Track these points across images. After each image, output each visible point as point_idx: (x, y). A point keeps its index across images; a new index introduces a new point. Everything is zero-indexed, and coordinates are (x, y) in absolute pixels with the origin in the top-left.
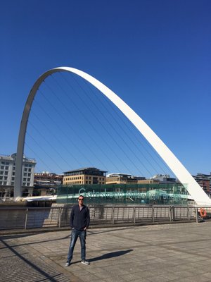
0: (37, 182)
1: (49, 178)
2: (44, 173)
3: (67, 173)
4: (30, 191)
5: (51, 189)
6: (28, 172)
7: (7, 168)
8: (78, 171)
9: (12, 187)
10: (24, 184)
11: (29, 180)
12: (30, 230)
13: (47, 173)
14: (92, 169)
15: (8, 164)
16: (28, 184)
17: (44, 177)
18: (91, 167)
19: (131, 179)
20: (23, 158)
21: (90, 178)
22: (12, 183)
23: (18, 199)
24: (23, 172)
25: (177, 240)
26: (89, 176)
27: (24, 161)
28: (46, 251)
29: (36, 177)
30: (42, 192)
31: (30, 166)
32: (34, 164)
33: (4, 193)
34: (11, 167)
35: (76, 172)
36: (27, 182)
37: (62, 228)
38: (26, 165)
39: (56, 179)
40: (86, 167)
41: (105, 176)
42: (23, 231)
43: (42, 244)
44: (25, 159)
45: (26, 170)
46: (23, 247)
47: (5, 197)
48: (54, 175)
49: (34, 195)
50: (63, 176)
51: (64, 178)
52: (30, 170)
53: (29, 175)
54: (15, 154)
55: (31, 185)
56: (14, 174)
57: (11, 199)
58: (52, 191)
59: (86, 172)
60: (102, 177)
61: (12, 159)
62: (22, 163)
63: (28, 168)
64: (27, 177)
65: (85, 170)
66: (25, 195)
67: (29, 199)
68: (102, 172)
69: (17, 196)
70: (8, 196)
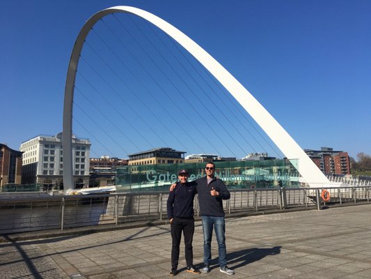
0: (94, 170)
1: (110, 164)
2: (103, 157)
3: (134, 157)
4: (86, 182)
5: (113, 178)
6: (80, 156)
7: (52, 152)
8: (147, 153)
9: (60, 177)
10: (77, 172)
11: (83, 166)
12: (70, 231)
13: (108, 157)
14: (165, 149)
15: (53, 146)
16: (83, 172)
17: (103, 163)
18: (165, 146)
19: (217, 160)
20: (71, 138)
21: (164, 161)
22: (61, 172)
23: (69, 192)
24: (74, 157)
25: (302, 236)
26: (162, 159)
27: (74, 142)
28: (87, 263)
29: (92, 163)
30: (101, 182)
31: (84, 148)
32: (89, 146)
33: (51, 186)
34: (57, 151)
35: (145, 154)
36: (80, 169)
37: (121, 226)
38: (78, 148)
39: (119, 164)
40: (158, 147)
41: (184, 159)
42: (58, 232)
43: (83, 252)
44: (76, 139)
45: (77, 153)
46: (49, 259)
47: (53, 190)
48: (117, 159)
49: (91, 186)
50: (128, 161)
51: (129, 162)
52: (83, 154)
53: (83, 160)
54: (61, 134)
55: (87, 173)
56: (61, 160)
57: (61, 192)
58: (114, 180)
59: (158, 154)
60: (179, 160)
61: (58, 140)
62: (72, 145)
63: (81, 151)
64: (80, 163)
65: (156, 151)
66: (79, 186)
67: (84, 191)
68: (180, 153)
69: (68, 189)
70: (56, 188)
